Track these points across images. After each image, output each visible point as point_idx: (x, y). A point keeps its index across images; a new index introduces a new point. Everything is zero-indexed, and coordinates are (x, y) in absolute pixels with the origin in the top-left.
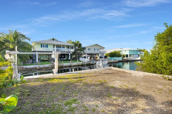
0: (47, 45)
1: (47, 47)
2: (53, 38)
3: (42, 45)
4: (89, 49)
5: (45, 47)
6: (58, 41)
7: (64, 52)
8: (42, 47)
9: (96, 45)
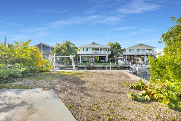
0: (88, 49)
1: (88, 51)
2: (93, 42)
3: (84, 49)
4: (130, 51)
5: (86, 50)
6: (97, 44)
7: (102, 54)
8: (84, 51)
9: (141, 45)
